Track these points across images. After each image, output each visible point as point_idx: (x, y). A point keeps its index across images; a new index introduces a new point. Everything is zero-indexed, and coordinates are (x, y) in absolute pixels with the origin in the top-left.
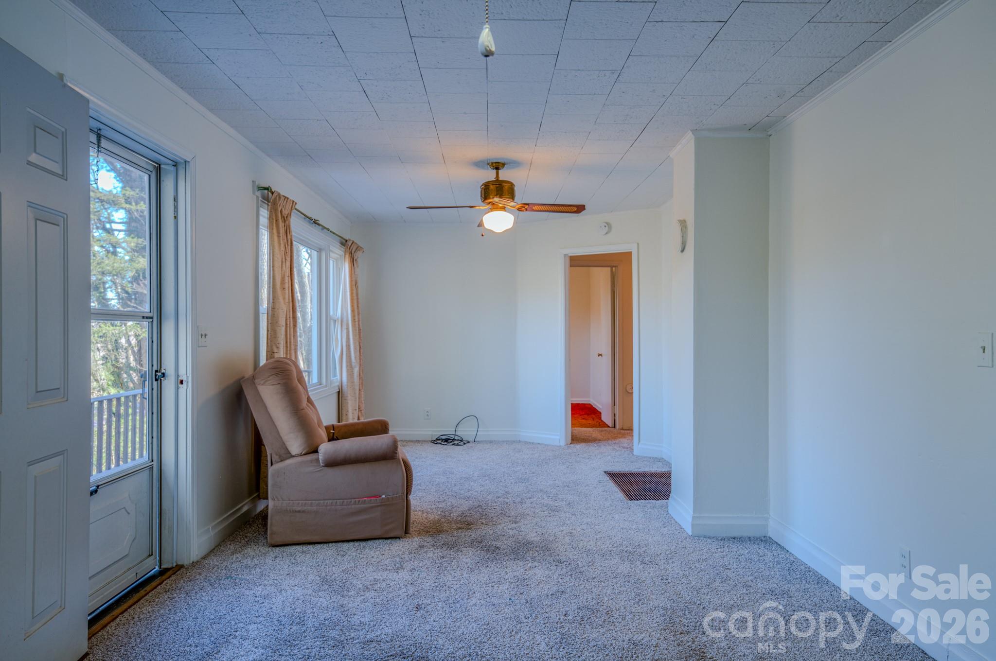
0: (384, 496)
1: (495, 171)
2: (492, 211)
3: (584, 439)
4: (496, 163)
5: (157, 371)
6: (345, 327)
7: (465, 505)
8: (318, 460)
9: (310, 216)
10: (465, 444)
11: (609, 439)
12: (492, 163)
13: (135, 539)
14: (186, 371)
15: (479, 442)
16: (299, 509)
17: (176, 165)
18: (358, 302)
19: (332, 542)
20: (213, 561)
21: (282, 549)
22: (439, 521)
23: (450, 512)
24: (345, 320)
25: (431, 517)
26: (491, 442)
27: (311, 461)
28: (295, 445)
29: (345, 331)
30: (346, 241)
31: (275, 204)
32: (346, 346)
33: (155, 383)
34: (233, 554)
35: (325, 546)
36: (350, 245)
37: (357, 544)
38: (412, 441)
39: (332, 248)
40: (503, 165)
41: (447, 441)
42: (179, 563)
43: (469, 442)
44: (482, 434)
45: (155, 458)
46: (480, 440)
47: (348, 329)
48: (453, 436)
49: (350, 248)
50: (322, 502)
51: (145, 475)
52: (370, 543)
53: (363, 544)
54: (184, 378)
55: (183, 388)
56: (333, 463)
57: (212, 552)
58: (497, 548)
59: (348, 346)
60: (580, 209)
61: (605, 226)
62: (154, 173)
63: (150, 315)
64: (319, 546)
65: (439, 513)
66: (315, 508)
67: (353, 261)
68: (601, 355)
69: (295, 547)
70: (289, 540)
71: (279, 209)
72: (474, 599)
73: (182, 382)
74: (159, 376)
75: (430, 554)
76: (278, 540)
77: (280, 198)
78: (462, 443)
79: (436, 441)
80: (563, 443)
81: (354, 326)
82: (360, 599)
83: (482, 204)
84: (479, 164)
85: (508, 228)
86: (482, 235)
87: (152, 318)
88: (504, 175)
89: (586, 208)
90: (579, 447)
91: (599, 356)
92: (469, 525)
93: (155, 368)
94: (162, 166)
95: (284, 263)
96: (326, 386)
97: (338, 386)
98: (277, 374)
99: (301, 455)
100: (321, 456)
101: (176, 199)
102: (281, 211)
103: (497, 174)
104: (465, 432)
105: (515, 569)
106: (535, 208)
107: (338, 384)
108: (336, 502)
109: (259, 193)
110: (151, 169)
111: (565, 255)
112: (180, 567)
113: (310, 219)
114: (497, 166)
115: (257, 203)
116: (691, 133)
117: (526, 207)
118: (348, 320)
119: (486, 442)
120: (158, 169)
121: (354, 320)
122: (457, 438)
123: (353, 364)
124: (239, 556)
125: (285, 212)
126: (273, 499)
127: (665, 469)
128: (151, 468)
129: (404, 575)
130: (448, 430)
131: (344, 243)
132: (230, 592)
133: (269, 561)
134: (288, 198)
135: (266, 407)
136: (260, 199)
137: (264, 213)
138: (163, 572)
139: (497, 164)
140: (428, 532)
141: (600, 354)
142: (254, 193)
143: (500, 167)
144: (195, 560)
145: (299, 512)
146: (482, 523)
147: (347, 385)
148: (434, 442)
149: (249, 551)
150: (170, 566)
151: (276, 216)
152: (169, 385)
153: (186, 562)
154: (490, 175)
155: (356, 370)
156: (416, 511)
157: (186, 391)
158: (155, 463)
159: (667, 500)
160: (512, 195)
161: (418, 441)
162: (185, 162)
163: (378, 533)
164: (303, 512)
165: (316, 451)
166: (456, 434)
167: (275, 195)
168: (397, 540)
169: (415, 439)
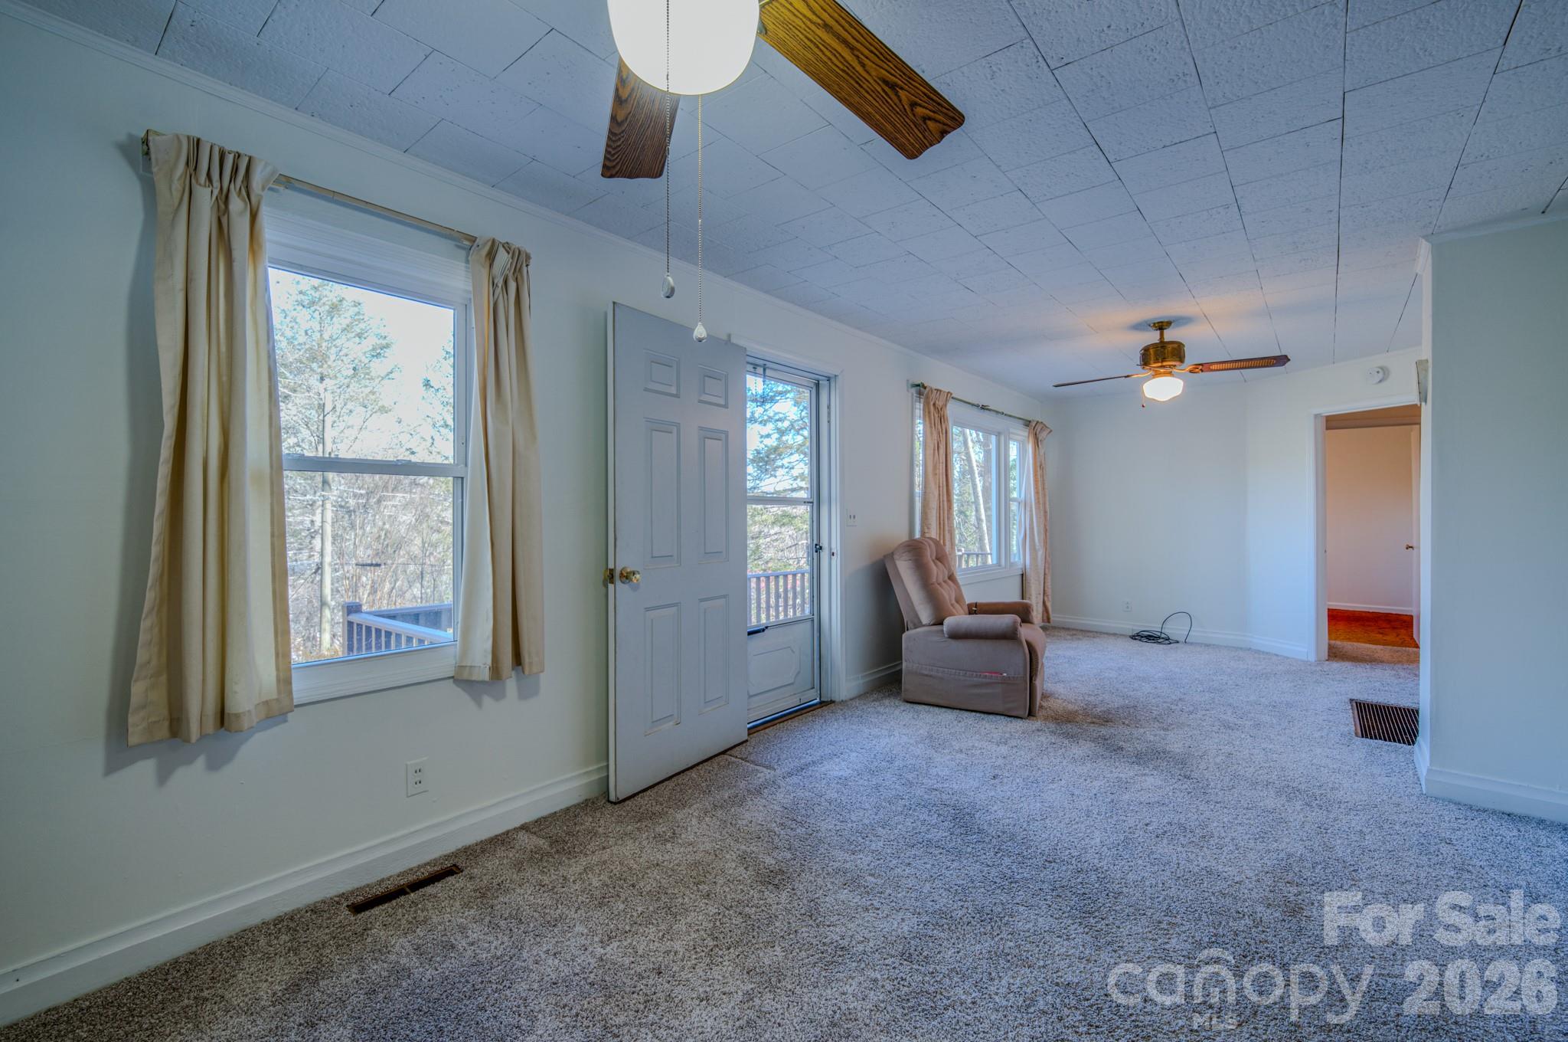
0: (1005, 674)
1: (1158, 332)
2: (1154, 378)
3: (1354, 657)
4: (1158, 323)
5: (816, 545)
6: (1028, 509)
7: (1118, 702)
8: (942, 631)
9: (976, 403)
10: (1170, 643)
11: (1399, 662)
12: (1154, 324)
13: (799, 673)
14: (836, 546)
15: (1192, 644)
16: (926, 673)
17: (829, 379)
18: (1043, 484)
19: (957, 709)
20: (857, 703)
21: (912, 705)
22: (1077, 711)
23: (1095, 706)
24: (1028, 502)
25: (1070, 707)
26: (1207, 645)
27: (938, 632)
28: (925, 615)
29: (1028, 514)
30: (1030, 422)
31: (927, 398)
32: (1030, 528)
33: (815, 554)
34: (873, 701)
35: (949, 711)
36: (1034, 425)
37: (978, 715)
38: (1107, 634)
39: (1011, 430)
40: (1169, 323)
41: (1151, 638)
42: (833, 699)
43: (1178, 642)
44: (1196, 635)
45: (815, 613)
46: (1191, 641)
47: (1031, 511)
48: (1159, 634)
49: (1035, 429)
50: (946, 670)
51: (808, 625)
52: (991, 717)
53: (983, 716)
54: (835, 551)
55: (834, 558)
56: (956, 635)
57: (860, 697)
58: (1122, 749)
59: (1032, 529)
60: (1281, 360)
61: (1378, 372)
62: (814, 388)
63: (811, 500)
64: (944, 710)
65: (1082, 705)
66: (940, 674)
67: (1037, 442)
68: (1411, 547)
69: (924, 706)
70: (917, 699)
71: (932, 403)
72: (1055, 785)
73: (833, 555)
74: (818, 548)
75: (1043, 739)
76: (911, 697)
77: (932, 391)
78: (1167, 642)
79: (1138, 637)
80: (1312, 658)
81: (1037, 508)
82: (949, 757)
83: (1143, 371)
84: (1138, 327)
85: (1176, 395)
86: (1143, 406)
87: (812, 503)
88: (1170, 335)
89: (1289, 357)
90: (1336, 665)
91: (1407, 548)
92: (1107, 721)
93: (815, 542)
94: (820, 382)
95: (936, 451)
96: (1005, 568)
97: (1022, 569)
98: (909, 551)
99: (930, 625)
100: (945, 628)
101: (829, 407)
102: (934, 404)
103: (1162, 335)
104: (1173, 630)
105: (1125, 771)
106: (1213, 367)
107: (1020, 567)
108: (959, 673)
109: (914, 390)
110: (812, 385)
111: (1316, 416)
112: (832, 702)
113: (978, 406)
114: (1161, 326)
115: (913, 398)
116: (1423, 240)
117: (1202, 367)
118: (1031, 502)
119: (1200, 644)
120: (818, 385)
121: (1038, 502)
122: (1163, 636)
123: (1037, 548)
124: (877, 703)
125: (940, 404)
126: (906, 661)
127: (1414, 706)
128: (813, 621)
129: (1003, 750)
130: (1154, 627)
131: (1027, 423)
132: (854, 727)
133: (897, 712)
134: (941, 391)
135: (902, 580)
136: (915, 395)
137: (919, 407)
138: (823, 704)
139: (1160, 324)
140: (1056, 719)
141: (1410, 545)
142: (908, 391)
143: (1164, 327)
144: (844, 699)
145: (927, 675)
146: (1124, 723)
147: (1031, 569)
148: (1133, 637)
149: (887, 702)
150: (826, 700)
151: (929, 409)
152: (825, 554)
153: (837, 698)
154: (1153, 337)
155: (1041, 553)
156: (1058, 699)
157: (836, 561)
158: (815, 617)
159: (1412, 746)
160: (1181, 358)
161: (1115, 635)
162: (836, 376)
163: (1000, 709)
164: (931, 676)
165: (941, 624)
166: (1163, 631)
167: (927, 389)
168: (1019, 720)
169: (1112, 632)
